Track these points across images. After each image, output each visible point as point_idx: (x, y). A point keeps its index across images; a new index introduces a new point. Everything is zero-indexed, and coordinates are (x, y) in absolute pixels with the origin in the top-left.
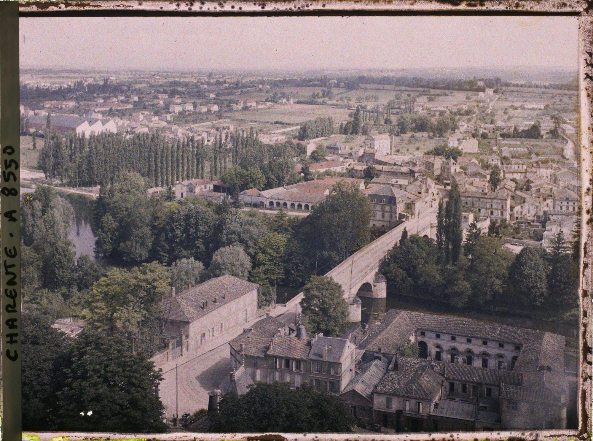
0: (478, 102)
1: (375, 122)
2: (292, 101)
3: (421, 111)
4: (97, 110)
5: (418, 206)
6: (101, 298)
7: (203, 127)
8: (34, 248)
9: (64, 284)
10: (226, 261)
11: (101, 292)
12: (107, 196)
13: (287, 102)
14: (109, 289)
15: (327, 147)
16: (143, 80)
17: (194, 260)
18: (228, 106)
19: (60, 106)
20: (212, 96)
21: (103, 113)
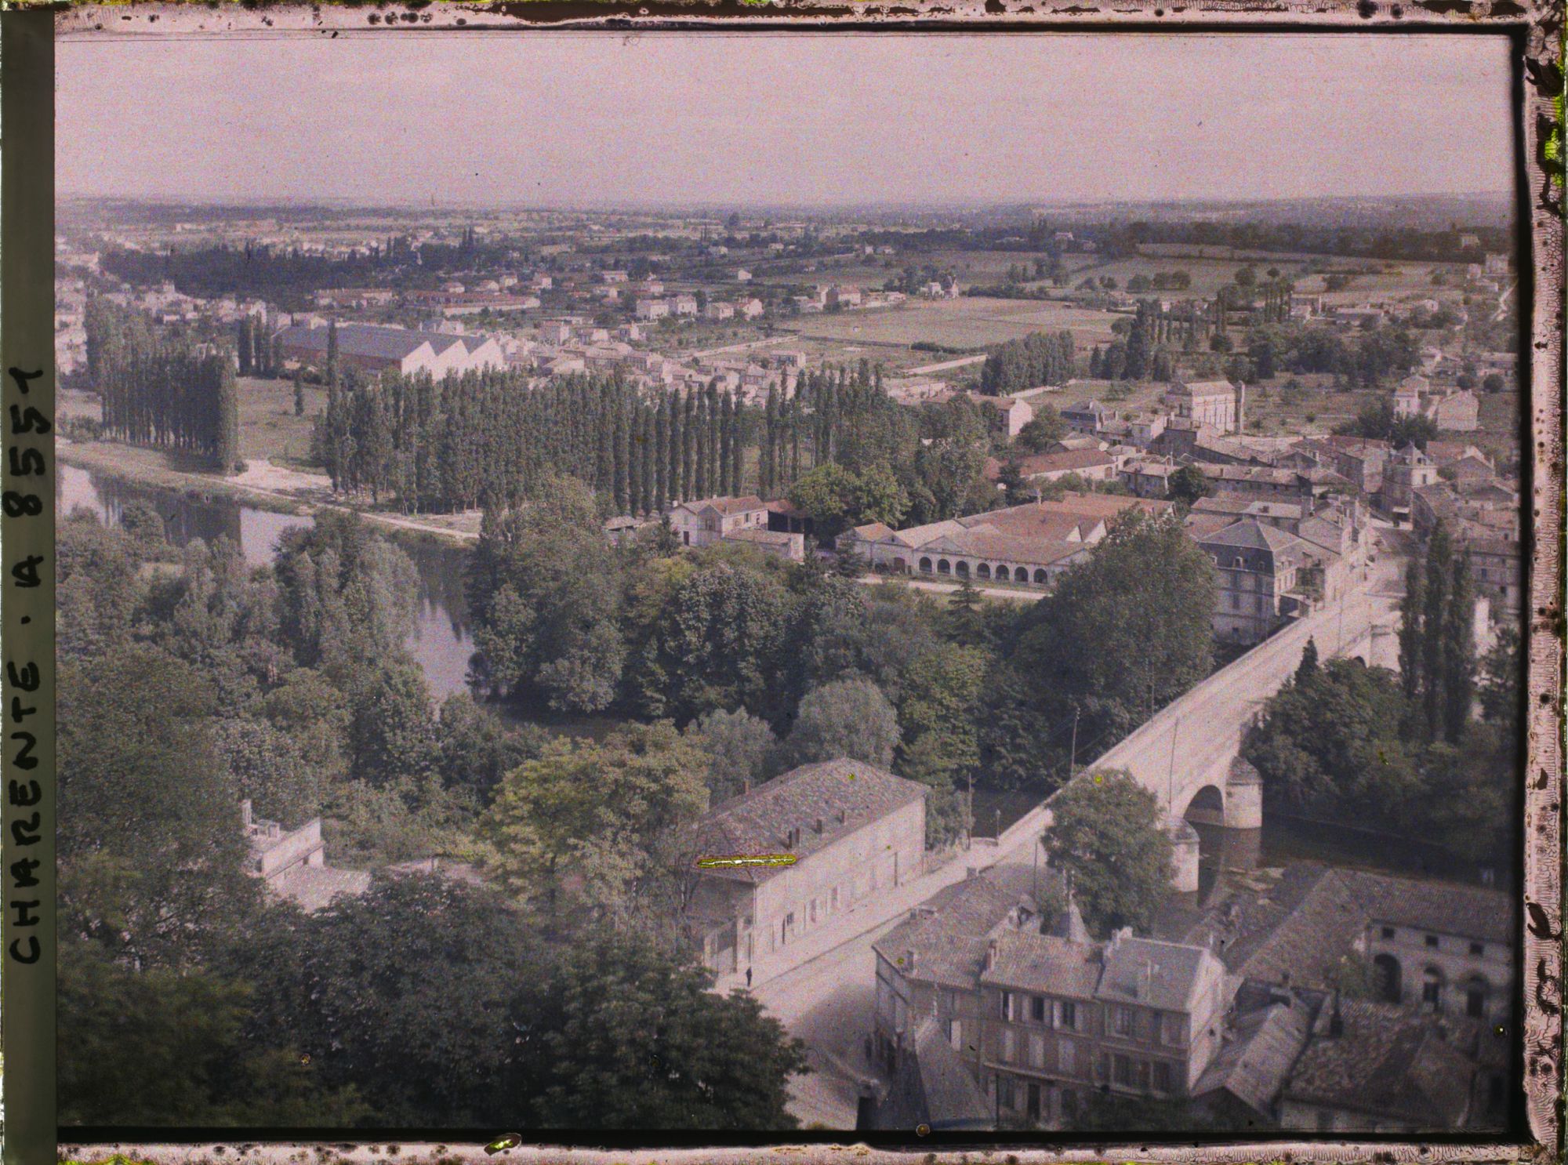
0: (1465, 290)
1: (1185, 347)
2: (955, 290)
3: (1308, 316)
4: (448, 312)
5: (1334, 576)
6: (526, 814)
7: (728, 357)
8: (328, 673)
9: (406, 768)
10: (835, 719)
11: (525, 799)
12: (501, 538)
13: (942, 292)
14: (547, 790)
15: (1064, 414)
16: (560, 233)
17: (746, 715)
18: (788, 301)
19: (354, 303)
20: (744, 275)
21: (467, 320)
